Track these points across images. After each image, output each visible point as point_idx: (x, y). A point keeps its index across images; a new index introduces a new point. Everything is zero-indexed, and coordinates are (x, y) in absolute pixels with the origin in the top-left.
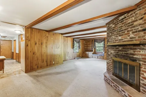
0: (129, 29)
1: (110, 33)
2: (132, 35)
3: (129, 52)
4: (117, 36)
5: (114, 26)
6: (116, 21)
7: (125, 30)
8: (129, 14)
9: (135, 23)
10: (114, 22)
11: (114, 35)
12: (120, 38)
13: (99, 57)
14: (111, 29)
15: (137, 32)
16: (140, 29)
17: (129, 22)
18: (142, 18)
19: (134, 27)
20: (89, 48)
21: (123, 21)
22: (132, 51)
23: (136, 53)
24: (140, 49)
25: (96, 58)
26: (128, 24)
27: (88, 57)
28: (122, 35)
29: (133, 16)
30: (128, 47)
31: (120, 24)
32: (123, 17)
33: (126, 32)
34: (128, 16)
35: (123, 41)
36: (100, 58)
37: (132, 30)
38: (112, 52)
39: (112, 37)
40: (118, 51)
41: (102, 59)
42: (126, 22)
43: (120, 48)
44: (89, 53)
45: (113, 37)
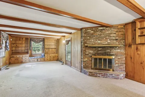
0: (107, 37)
1: (89, 36)
2: (109, 41)
3: (107, 51)
4: (97, 40)
5: (92, 32)
6: (95, 29)
7: (104, 37)
8: (107, 29)
9: (111, 35)
10: (93, 29)
11: (93, 39)
12: (99, 42)
13: (39, 60)
14: (90, 33)
15: (112, 40)
16: (114, 39)
17: (107, 33)
18: (115, 34)
19: (111, 37)
20: (20, 49)
21: (102, 31)
22: (109, 51)
23: (112, 51)
24: (114, 49)
25: (36, 62)
26: (106, 34)
27: (22, 62)
28: (101, 40)
29: (110, 31)
30: (106, 48)
31: (99, 33)
32: (102, 28)
33: (105, 39)
34: (106, 29)
35: (102, 44)
36: (41, 61)
37: (109, 38)
38: (91, 52)
39: (90, 40)
40: (98, 51)
41: (43, 61)
42: (104, 32)
43: (100, 49)
44: (24, 56)
45: (92, 40)
